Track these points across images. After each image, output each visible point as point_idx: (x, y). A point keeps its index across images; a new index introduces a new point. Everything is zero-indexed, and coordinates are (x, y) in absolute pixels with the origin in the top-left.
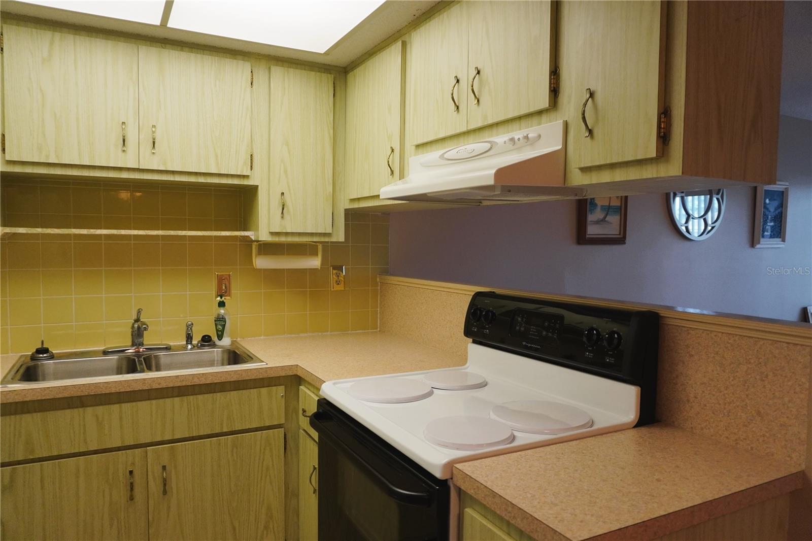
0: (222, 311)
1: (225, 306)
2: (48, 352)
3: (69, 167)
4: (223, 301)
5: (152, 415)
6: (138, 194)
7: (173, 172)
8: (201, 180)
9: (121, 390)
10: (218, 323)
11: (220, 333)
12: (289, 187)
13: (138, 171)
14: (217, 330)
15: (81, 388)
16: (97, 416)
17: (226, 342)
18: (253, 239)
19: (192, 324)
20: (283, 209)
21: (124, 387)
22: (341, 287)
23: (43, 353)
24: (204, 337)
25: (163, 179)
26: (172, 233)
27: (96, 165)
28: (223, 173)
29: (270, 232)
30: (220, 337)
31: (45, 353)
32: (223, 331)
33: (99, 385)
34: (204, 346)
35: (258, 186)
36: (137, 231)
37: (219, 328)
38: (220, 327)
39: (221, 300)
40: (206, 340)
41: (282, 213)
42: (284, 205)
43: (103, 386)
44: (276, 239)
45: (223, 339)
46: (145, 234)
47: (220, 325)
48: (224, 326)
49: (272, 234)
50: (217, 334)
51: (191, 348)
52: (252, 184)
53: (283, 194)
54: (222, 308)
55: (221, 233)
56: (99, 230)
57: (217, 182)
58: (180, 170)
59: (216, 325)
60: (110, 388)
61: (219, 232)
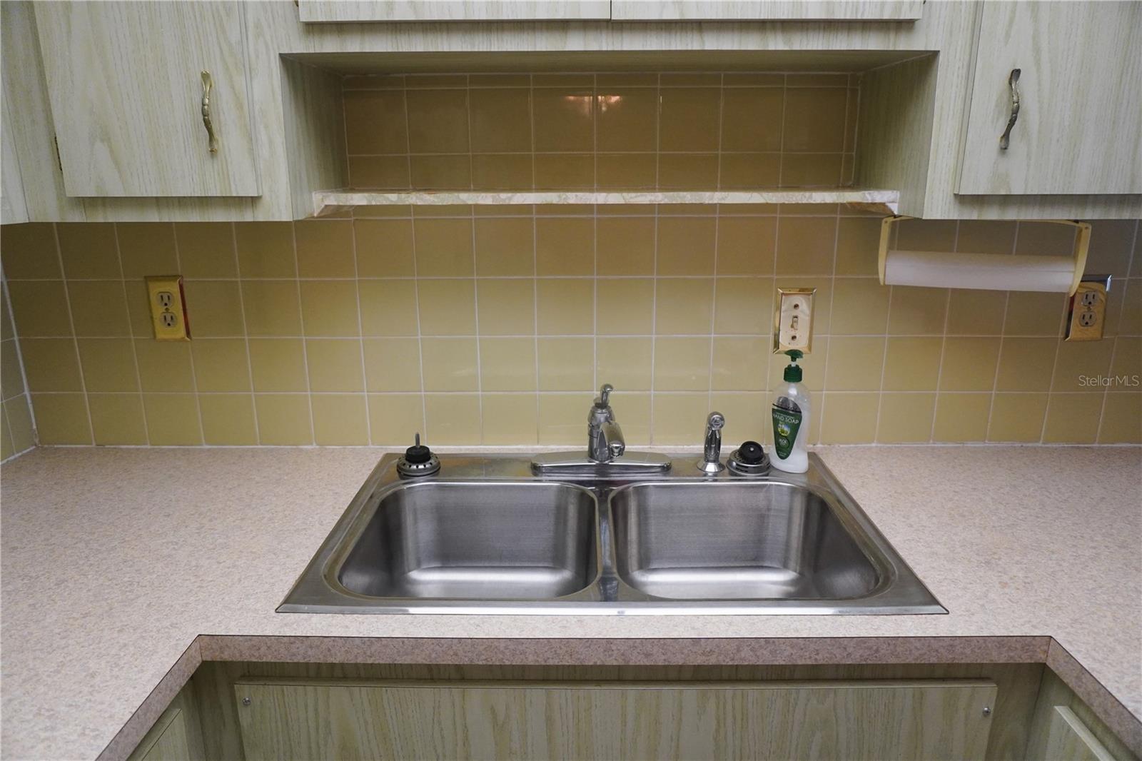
0: (793, 391)
1: (801, 380)
2: (429, 458)
3: (441, 30)
4: (797, 366)
5: (624, 723)
6: (614, 99)
7: (700, 26)
8: (776, 43)
9: (551, 662)
10: (781, 418)
11: (784, 442)
12: (1037, 50)
13: (607, 28)
14: (777, 435)
15: (454, 648)
16: (492, 709)
17: (797, 462)
18: (896, 213)
19: (722, 419)
20: (1012, 122)
21: (559, 655)
22: (1093, 332)
23: (418, 462)
24: (747, 445)
25: (673, 48)
26: (688, 197)
27: (505, 17)
28: (842, 17)
29: (956, 195)
30: (783, 452)
31: (421, 462)
32: (791, 440)
33: (496, 643)
34: (746, 470)
35: (935, 54)
36: (604, 195)
37: (783, 432)
38: (786, 429)
39: (793, 364)
40: (751, 455)
41: (1006, 136)
42: (1015, 112)
43: (506, 648)
44: (973, 214)
45: (790, 456)
46: (622, 202)
47: (786, 424)
48: (795, 429)
49: (962, 199)
50: (777, 444)
51: (715, 474)
52: (922, 48)
53: (1016, 74)
54: (793, 384)
55: (811, 197)
56: (519, 195)
57: (820, 48)
58: (720, 17)
59: (776, 422)
60: (524, 653)
61: (807, 194)
